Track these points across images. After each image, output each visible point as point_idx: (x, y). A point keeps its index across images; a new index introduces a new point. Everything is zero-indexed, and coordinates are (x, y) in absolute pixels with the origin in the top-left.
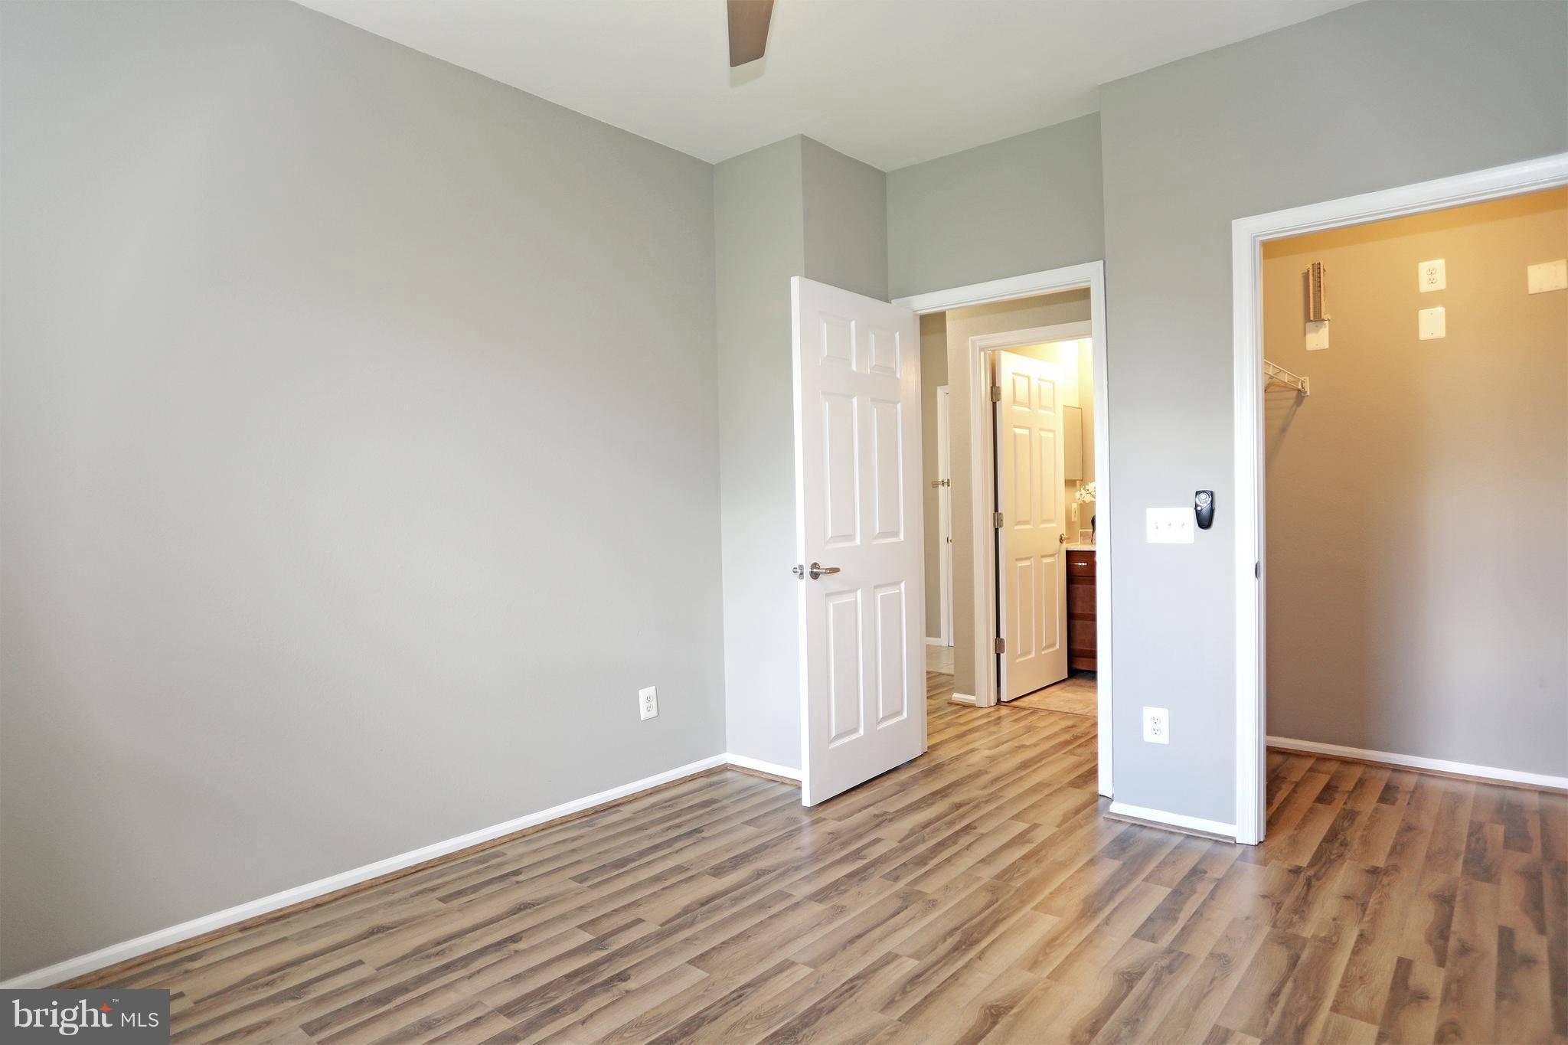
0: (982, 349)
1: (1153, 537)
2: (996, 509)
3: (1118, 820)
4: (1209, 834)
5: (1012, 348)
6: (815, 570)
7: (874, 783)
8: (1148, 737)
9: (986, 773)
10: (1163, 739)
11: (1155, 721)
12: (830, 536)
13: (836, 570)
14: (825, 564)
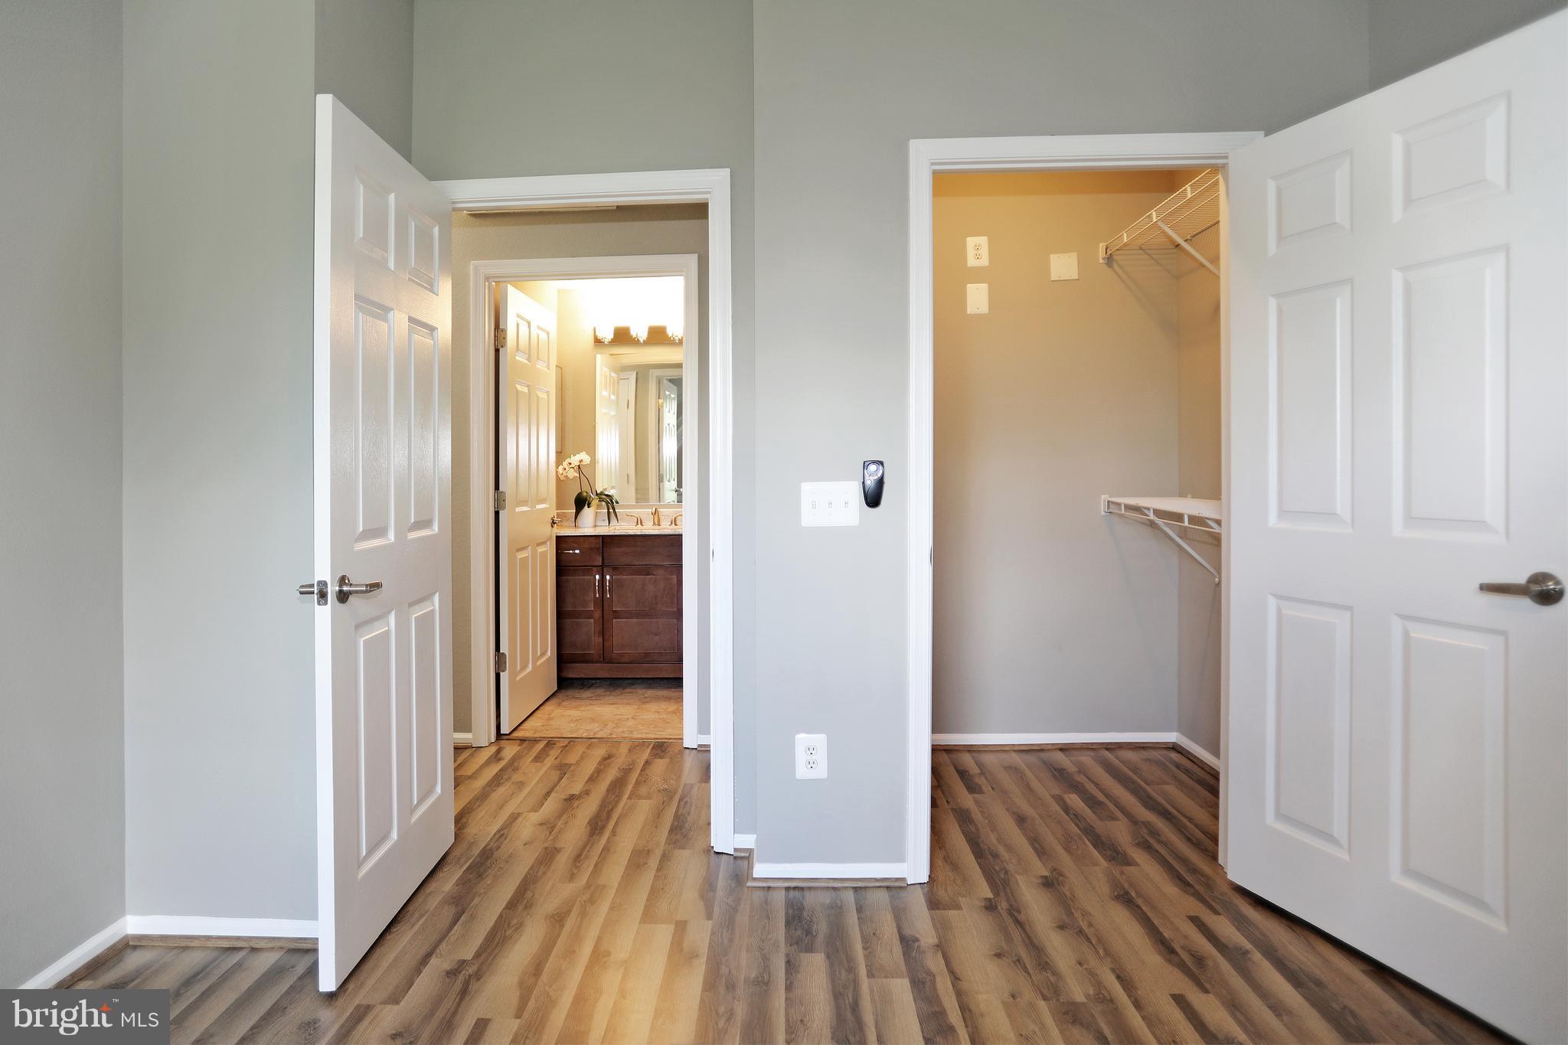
0: (487, 279)
1: (809, 518)
2: (497, 487)
3: (768, 887)
4: (876, 880)
5: (518, 279)
6: (345, 588)
7: (411, 908)
8: (802, 772)
9: (557, 850)
10: (821, 772)
11: (811, 750)
12: (361, 529)
13: (378, 586)
14: (360, 578)
